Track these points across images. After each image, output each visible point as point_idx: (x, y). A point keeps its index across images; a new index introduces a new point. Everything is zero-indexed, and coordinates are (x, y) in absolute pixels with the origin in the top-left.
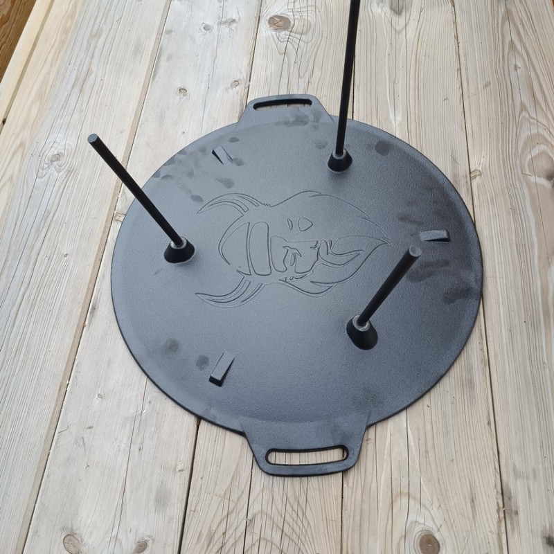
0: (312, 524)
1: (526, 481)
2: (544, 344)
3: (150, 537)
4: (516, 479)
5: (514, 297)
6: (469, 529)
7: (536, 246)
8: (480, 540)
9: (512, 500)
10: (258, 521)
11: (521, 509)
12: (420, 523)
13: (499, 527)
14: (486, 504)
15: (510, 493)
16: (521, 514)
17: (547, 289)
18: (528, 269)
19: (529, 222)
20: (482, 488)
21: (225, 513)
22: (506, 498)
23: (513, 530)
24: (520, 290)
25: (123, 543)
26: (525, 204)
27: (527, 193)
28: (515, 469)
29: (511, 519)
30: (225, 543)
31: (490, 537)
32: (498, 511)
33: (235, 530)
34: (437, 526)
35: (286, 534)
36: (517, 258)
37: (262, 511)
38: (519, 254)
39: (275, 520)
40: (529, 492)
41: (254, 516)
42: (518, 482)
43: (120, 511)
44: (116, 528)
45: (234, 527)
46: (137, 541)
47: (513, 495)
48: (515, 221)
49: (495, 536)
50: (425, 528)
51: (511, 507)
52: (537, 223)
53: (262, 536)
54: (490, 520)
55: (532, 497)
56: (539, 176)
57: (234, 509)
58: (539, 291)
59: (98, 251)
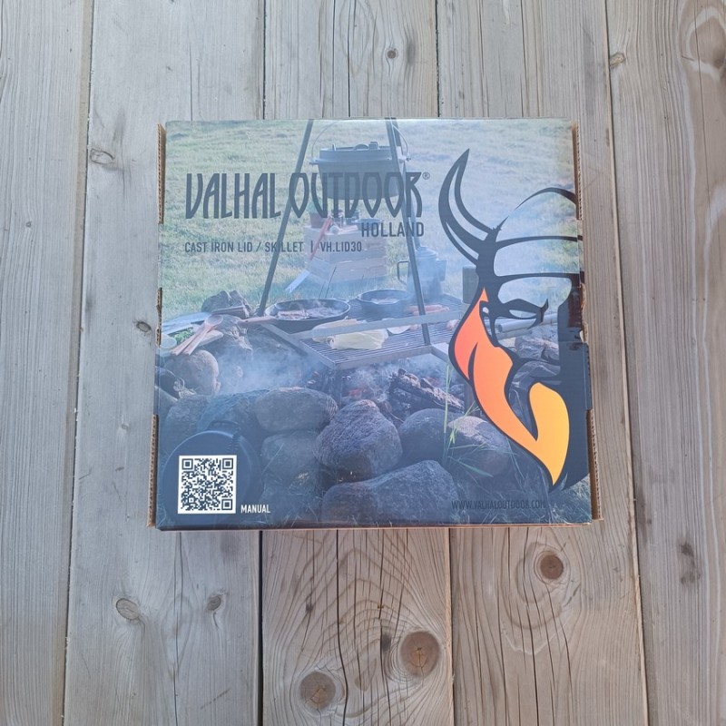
0: (415, 558)
1: (662, 485)
2: (694, 315)
3: (222, 590)
4: (651, 484)
5: (661, 250)
6: (596, 545)
7: (694, 173)
8: (608, 556)
9: (646, 508)
10: (351, 560)
11: (655, 517)
12: (540, 545)
13: (630, 539)
14: (616, 516)
15: (644, 500)
16: (655, 522)
17: (704, 236)
18: (681, 209)
19: (687, 135)
20: (612, 498)
21: (310, 555)
22: (638, 506)
23: (645, 541)
24: (669, 240)
25: (192, 601)
26: (683, 108)
27: (686, 88)
28: (650, 473)
29: (644, 529)
30: (315, 589)
31: (619, 551)
32: (629, 522)
33: (325, 573)
34: (559, 545)
35: (386, 572)
36: (667, 194)
37: (355, 550)
38: (670, 185)
39: (372, 557)
40: (666, 497)
41: (346, 556)
42: (654, 486)
43: (180, 566)
44: (179, 586)
45: (323, 570)
46: (208, 596)
47: (646, 502)
48: (668, 135)
49: (625, 549)
50: (547, 548)
51: (644, 515)
52: (697, 136)
53: (358, 577)
54: (620, 534)
55: (669, 502)
56: (704, 61)
57: (320, 550)
58: (693, 240)
59: (77, 215)
